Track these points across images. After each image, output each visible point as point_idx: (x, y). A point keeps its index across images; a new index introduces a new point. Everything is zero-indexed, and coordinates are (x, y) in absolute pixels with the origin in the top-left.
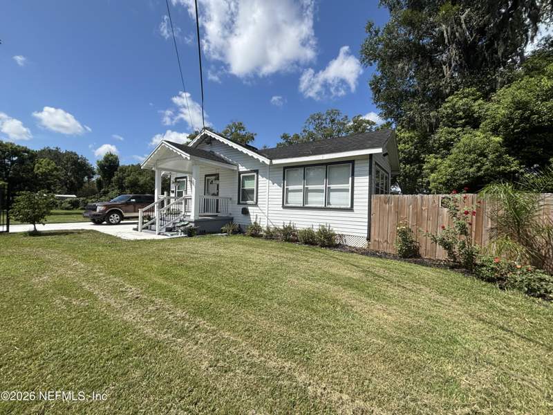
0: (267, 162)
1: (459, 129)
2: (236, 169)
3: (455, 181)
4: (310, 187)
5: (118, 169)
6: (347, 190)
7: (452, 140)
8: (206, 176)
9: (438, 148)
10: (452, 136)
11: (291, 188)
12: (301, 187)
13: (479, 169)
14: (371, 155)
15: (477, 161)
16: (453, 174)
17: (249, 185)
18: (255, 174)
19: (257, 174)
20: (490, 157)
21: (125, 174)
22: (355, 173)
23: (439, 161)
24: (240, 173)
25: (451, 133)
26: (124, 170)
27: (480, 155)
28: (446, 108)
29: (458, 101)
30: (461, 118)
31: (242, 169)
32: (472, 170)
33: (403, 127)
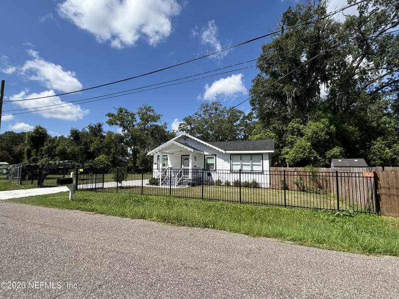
0: (224, 152)
1: (295, 136)
2: (202, 153)
3: (296, 159)
4: (244, 163)
5: (48, 141)
6: (260, 165)
7: (293, 141)
8: (182, 156)
9: (288, 144)
10: (293, 139)
11: (234, 163)
12: (240, 163)
13: (304, 155)
14: (269, 153)
15: (303, 152)
16: (295, 156)
17: (210, 161)
18: (214, 156)
19: (216, 156)
20: (307, 150)
21: (54, 144)
22: (264, 159)
23: (289, 150)
24: (205, 156)
25: (293, 138)
26: (53, 140)
27: (304, 149)
28: (290, 127)
29: (293, 124)
30: (296, 132)
31: (206, 153)
32: (302, 155)
33: (271, 130)
